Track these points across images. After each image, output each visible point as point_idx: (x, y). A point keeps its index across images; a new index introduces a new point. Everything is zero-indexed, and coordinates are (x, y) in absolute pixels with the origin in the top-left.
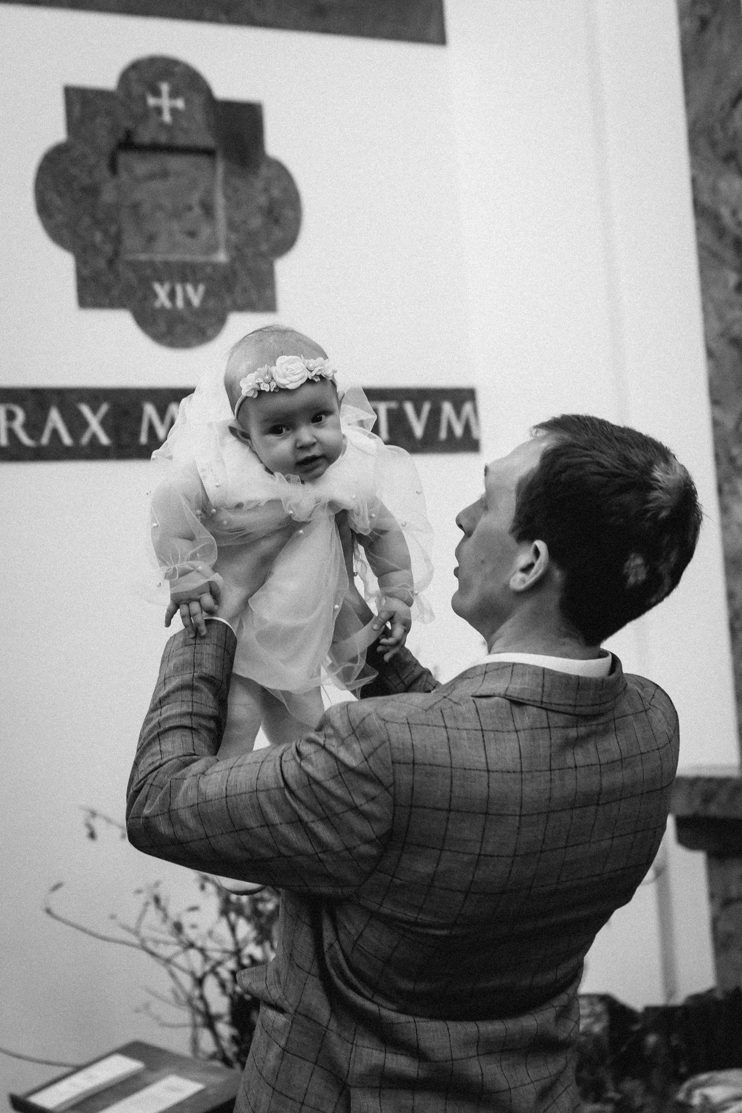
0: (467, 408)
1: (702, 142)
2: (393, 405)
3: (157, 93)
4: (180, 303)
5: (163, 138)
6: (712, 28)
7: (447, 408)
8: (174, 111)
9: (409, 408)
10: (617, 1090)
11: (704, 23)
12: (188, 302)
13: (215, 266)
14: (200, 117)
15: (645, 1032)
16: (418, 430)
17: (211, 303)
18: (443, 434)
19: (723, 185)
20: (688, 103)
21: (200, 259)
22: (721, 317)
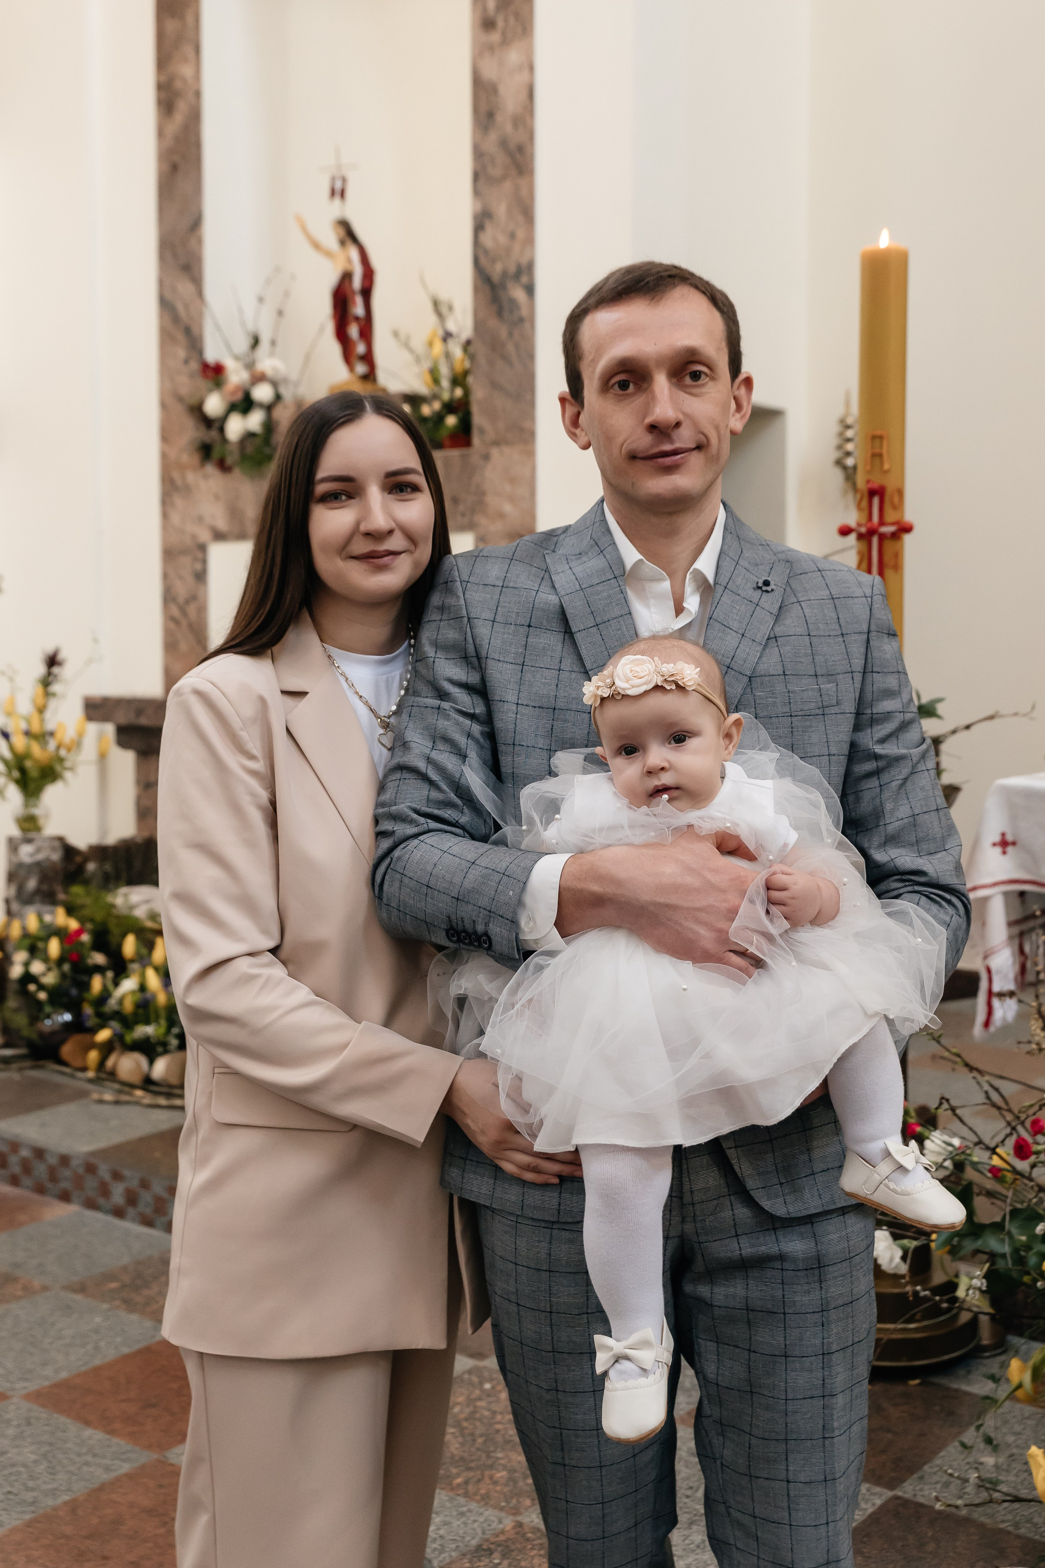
1: (168, 254)
6: (181, 170)
15: (87, 861)
19: (180, 287)
20: (160, 223)
22: (173, 380)
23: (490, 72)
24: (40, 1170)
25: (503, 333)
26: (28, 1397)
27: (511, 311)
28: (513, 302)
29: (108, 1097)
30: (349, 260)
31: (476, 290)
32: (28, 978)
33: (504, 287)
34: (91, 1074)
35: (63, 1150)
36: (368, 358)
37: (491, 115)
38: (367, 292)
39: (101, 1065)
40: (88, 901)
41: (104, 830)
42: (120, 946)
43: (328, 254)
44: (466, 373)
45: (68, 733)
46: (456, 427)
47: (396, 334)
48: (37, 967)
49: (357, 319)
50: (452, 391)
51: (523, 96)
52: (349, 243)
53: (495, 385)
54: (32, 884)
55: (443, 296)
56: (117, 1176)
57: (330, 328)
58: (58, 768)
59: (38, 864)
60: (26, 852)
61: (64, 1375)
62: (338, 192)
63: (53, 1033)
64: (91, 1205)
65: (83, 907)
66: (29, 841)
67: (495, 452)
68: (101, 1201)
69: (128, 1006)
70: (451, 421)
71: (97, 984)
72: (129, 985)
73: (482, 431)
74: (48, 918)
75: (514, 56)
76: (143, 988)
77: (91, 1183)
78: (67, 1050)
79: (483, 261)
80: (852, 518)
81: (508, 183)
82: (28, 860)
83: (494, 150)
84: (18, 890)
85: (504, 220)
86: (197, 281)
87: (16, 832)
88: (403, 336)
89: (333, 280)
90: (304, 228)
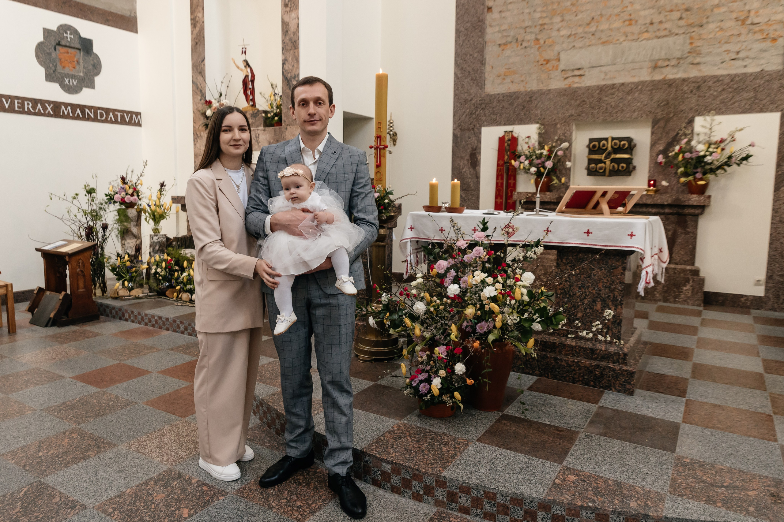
0: (139, 117)
1: (195, 69)
2: (122, 114)
3: (67, 33)
4: (71, 83)
5: (68, 44)
6: (199, 44)
7: (134, 116)
8: (71, 38)
9: (125, 115)
10: (167, 250)
11: (197, 43)
12: (73, 83)
13: (80, 76)
14: (77, 41)
15: (173, 241)
16: (127, 120)
17: (79, 85)
18: (133, 122)
19: (198, 78)
20: (192, 60)
21: (76, 74)
22: (196, 105)
23: (287, 19)
24: (161, 322)
26: (158, 372)
29: (179, 304)
30: (248, 71)
31: (283, 81)
32: (156, 273)
33: (291, 81)
34: (175, 299)
35: (167, 317)
36: (253, 100)
37: (287, 31)
38: (253, 81)
39: (178, 297)
40: (173, 252)
41: (178, 233)
42: (183, 264)
43: (241, 70)
44: (281, 105)
45: (168, 205)
46: (277, 120)
47: (261, 93)
48: (159, 270)
49: (250, 89)
50: (277, 110)
51: (296, 27)
52: (247, 67)
54: (157, 248)
55: (274, 83)
56: (182, 323)
57: (242, 91)
58: (164, 215)
59: (159, 242)
60: (155, 238)
61: (167, 367)
62: (244, 52)
63: (164, 288)
64: (175, 331)
65: (172, 254)
66: (157, 236)
67: (288, 127)
68: (178, 330)
69: (185, 280)
70: (276, 118)
71: (176, 274)
72: (185, 274)
73: (285, 121)
74: (162, 257)
75: (293, 15)
76: (189, 275)
77: (175, 325)
78: (167, 293)
79: (285, 73)
80: (373, 144)
81: (292, 51)
82: (156, 241)
83: (288, 41)
84: (153, 249)
85: (291, 61)
86: (204, 77)
87: (153, 233)
88: (263, 94)
89: (243, 77)
90: (234, 62)
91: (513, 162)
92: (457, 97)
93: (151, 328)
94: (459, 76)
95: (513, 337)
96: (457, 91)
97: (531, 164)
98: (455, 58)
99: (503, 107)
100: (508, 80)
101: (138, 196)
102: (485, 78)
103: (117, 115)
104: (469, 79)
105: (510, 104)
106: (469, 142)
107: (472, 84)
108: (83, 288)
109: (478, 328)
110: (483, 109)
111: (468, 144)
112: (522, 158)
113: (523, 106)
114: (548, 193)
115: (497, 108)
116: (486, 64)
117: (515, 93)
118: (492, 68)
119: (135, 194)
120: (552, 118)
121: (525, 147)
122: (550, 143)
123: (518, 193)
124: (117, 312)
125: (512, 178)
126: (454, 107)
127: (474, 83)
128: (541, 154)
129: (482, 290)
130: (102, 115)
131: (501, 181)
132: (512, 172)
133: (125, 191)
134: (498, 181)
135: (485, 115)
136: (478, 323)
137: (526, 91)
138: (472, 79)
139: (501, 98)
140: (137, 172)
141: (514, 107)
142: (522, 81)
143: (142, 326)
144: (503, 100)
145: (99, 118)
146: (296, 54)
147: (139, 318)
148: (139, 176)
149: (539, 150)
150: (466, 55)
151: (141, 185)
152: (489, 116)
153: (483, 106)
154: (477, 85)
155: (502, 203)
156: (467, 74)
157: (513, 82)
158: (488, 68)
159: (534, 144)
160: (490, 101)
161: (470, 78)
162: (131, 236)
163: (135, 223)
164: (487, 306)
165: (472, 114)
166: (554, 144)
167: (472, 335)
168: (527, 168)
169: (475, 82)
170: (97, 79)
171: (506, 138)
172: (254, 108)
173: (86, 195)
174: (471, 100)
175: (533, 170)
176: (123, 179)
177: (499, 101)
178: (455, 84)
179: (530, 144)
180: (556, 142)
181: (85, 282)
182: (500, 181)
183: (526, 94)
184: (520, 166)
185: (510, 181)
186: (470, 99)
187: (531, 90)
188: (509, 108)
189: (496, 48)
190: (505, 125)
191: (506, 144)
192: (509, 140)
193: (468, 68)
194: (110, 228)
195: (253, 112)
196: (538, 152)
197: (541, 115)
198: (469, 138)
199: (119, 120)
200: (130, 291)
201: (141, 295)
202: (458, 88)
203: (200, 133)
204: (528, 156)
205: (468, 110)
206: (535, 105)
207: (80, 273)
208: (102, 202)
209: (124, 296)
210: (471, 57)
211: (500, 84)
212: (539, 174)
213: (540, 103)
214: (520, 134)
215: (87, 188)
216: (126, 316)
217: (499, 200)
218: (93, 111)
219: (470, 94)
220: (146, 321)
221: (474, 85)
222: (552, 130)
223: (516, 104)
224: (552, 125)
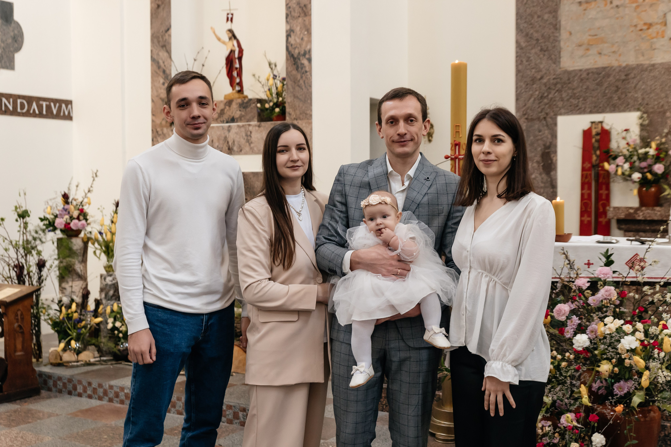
0: (69, 106)
1: (155, 40)
2: (48, 103)
6: (161, 7)
7: (64, 106)
9: (52, 104)
11: (159, 6)
16: (55, 112)
18: (62, 114)
19: (161, 54)
20: (152, 28)
22: (157, 91)
25: (299, 77)
27: (302, 68)
28: (302, 64)
30: (233, 45)
31: (287, 59)
32: (114, 328)
33: (299, 59)
36: (240, 84)
38: (240, 58)
43: (224, 43)
44: (283, 92)
46: (279, 112)
48: (118, 324)
49: (237, 68)
50: (277, 98)
52: (233, 38)
53: (295, 97)
54: (111, 293)
55: (273, 61)
57: (224, 71)
59: (113, 284)
60: (109, 279)
62: (230, 19)
66: (111, 275)
70: (277, 110)
73: (290, 114)
79: (290, 48)
80: (449, 153)
81: (300, 20)
82: (110, 283)
83: (294, 6)
84: (106, 295)
85: (298, 33)
86: (169, 52)
87: (104, 272)
88: (257, 76)
89: (227, 53)
90: (214, 33)
91: (606, 165)
92: (521, 74)
93: (119, 405)
94: (523, 44)
95: (665, 398)
96: (520, 67)
97: (633, 168)
98: (517, 20)
99: (587, 88)
100: (594, 51)
101: (86, 220)
102: (560, 48)
103: (42, 106)
104: (537, 50)
105: (598, 84)
106: (539, 137)
107: (542, 56)
108: (21, 351)
109: (616, 390)
110: (559, 91)
111: (538, 140)
112: (620, 160)
113: (617, 87)
114: (658, 208)
115: (579, 89)
116: (562, 28)
117: (604, 68)
118: (571, 34)
119: (81, 218)
120: (660, 103)
121: (623, 144)
122: (657, 138)
123: (615, 208)
124: (64, 384)
125: (604, 187)
126: (517, 88)
127: (544, 55)
128: (646, 153)
129: (619, 341)
130: (22, 107)
131: (589, 192)
132: (604, 178)
133: (69, 213)
134: (584, 191)
135: (562, 100)
136: (615, 382)
137: (620, 66)
138: (541, 50)
139: (584, 75)
140: (84, 187)
141: (604, 88)
142: (614, 52)
143: (105, 402)
144: (587, 79)
145: (19, 110)
146: (307, 23)
147: (100, 391)
148: (87, 191)
149: (641, 148)
150: (533, 17)
151: (89, 204)
152: (568, 100)
153: (559, 86)
154: (550, 58)
155: (590, 222)
156: (534, 42)
157: (600, 54)
158: (564, 35)
159: (635, 141)
160: (569, 79)
161: (539, 48)
162: (75, 277)
163: (80, 258)
164: (627, 361)
165: (542, 97)
166: (664, 140)
167: (610, 398)
168: (627, 173)
169: (546, 53)
170: (18, 57)
171: (594, 132)
172: (241, 95)
173: (17, 221)
174: (542, 78)
175: (636, 176)
176: (66, 197)
177: (582, 80)
178: (517, 57)
179: (630, 140)
180: (666, 136)
181: (23, 342)
182: (586, 191)
183: (620, 71)
184: (617, 171)
185: (601, 192)
186: (539, 77)
187: (627, 65)
188: (597, 89)
189: (575, 8)
190: (591, 112)
191: (594, 140)
192: (597, 134)
193: (535, 35)
194: (48, 265)
195: (243, 101)
196: (642, 151)
197: (643, 99)
198: (540, 131)
199: (44, 112)
200: (78, 354)
201: (92, 360)
202: (522, 61)
203: (162, 130)
204: (627, 156)
205: (537, 93)
206: (633, 85)
207: (18, 329)
208: (38, 229)
209: (71, 362)
210: (540, 19)
211: (582, 56)
212: (644, 182)
213: (641, 82)
214: (614, 126)
215: (18, 210)
216: (80, 389)
217: (586, 219)
218: (11, 100)
219: (540, 71)
220: (111, 395)
221: (545, 57)
222: (660, 120)
223: (606, 85)
224: (660, 112)
